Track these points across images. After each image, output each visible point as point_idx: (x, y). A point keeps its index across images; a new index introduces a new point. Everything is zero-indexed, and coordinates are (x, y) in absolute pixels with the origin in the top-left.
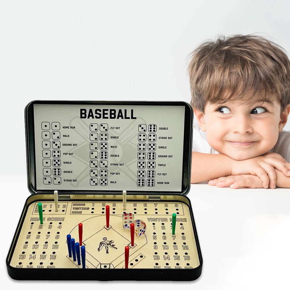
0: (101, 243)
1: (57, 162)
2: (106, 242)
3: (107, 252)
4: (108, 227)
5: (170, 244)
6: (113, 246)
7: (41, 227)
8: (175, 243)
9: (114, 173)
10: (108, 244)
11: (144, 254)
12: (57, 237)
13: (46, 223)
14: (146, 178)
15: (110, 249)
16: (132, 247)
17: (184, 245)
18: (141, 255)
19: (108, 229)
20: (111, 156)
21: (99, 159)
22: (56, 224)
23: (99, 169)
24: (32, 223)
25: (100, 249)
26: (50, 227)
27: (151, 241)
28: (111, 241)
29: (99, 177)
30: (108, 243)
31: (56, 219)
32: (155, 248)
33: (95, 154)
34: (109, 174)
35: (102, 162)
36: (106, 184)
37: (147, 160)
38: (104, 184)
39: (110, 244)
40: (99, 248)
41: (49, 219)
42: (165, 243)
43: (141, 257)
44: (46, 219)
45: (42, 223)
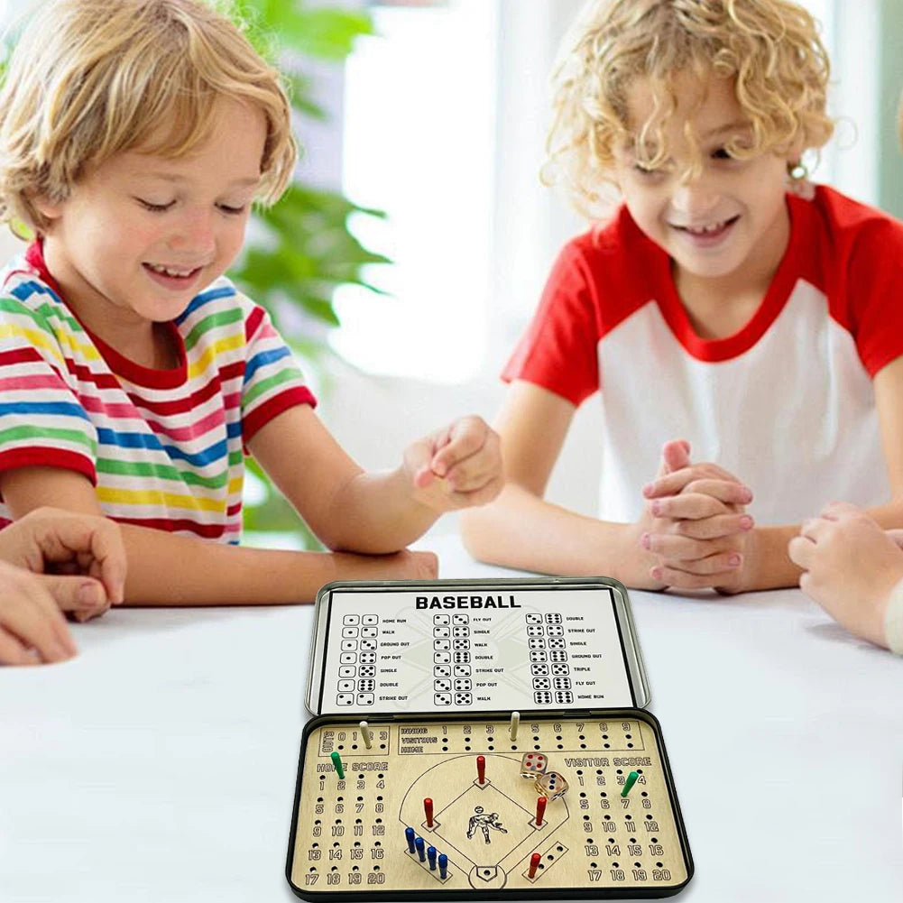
0: (472, 821)
1: (368, 670)
2: (483, 817)
3: (488, 840)
4: (482, 781)
5: (617, 819)
6: (498, 825)
7: (341, 786)
8: (628, 817)
9: (484, 684)
10: (486, 822)
11: (564, 843)
12: (379, 809)
13: (350, 775)
14: (553, 690)
15: (493, 833)
16: (539, 828)
17: (649, 821)
18: (558, 845)
19: (482, 786)
20: (477, 658)
21: (452, 664)
22: (371, 777)
23: (453, 678)
24: (323, 777)
25: (472, 833)
26: (361, 786)
27: (577, 813)
28: (492, 816)
29: (453, 692)
30: (488, 819)
31: (372, 766)
32: (588, 828)
33: (445, 656)
34: (474, 686)
35: (458, 668)
36: (467, 702)
37: (549, 663)
38: (463, 702)
39: (491, 822)
40: (469, 833)
41: (356, 767)
42: (607, 817)
43: (560, 849)
44: (349, 768)
45: (342, 777)
